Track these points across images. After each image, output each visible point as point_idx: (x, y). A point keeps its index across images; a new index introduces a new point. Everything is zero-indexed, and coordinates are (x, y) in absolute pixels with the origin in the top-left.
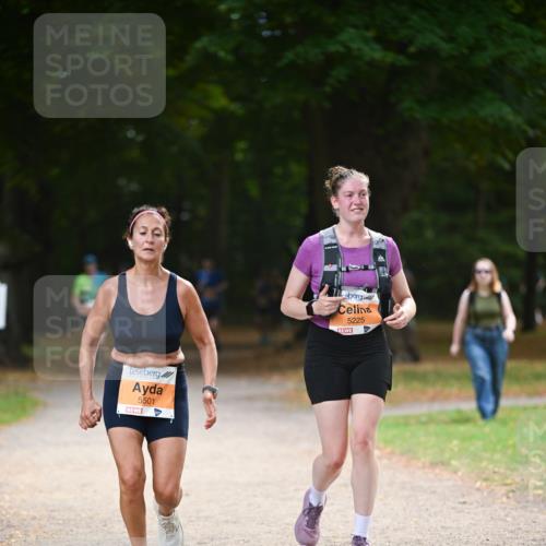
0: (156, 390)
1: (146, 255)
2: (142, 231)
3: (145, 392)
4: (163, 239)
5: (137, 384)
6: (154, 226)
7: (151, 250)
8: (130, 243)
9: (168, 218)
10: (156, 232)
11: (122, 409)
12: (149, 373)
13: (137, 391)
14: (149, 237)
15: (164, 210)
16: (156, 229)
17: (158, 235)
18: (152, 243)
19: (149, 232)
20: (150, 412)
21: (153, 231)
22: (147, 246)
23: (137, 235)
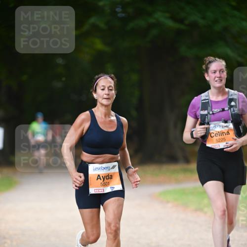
0: (109, 177)
1: (105, 102)
2: (102, 88)
3: (104, 179)
4: (113, 92)
5: (99, 175)
6: (108, 85)
7: (108, 99)
8: (95, 96)
9: (116, 79)
10: (110, 88)
11: (92, 191)
12: (104, 168)
13: (99, 180)
14: (106, 91)
15: (112, 75)
16: (110, 86)
17: (111, 90)
18: (108, 95)
19: (106, 89)
20: (108, 190)
21: (108, 88)
22: (105, 96)
23: (99, 91)
